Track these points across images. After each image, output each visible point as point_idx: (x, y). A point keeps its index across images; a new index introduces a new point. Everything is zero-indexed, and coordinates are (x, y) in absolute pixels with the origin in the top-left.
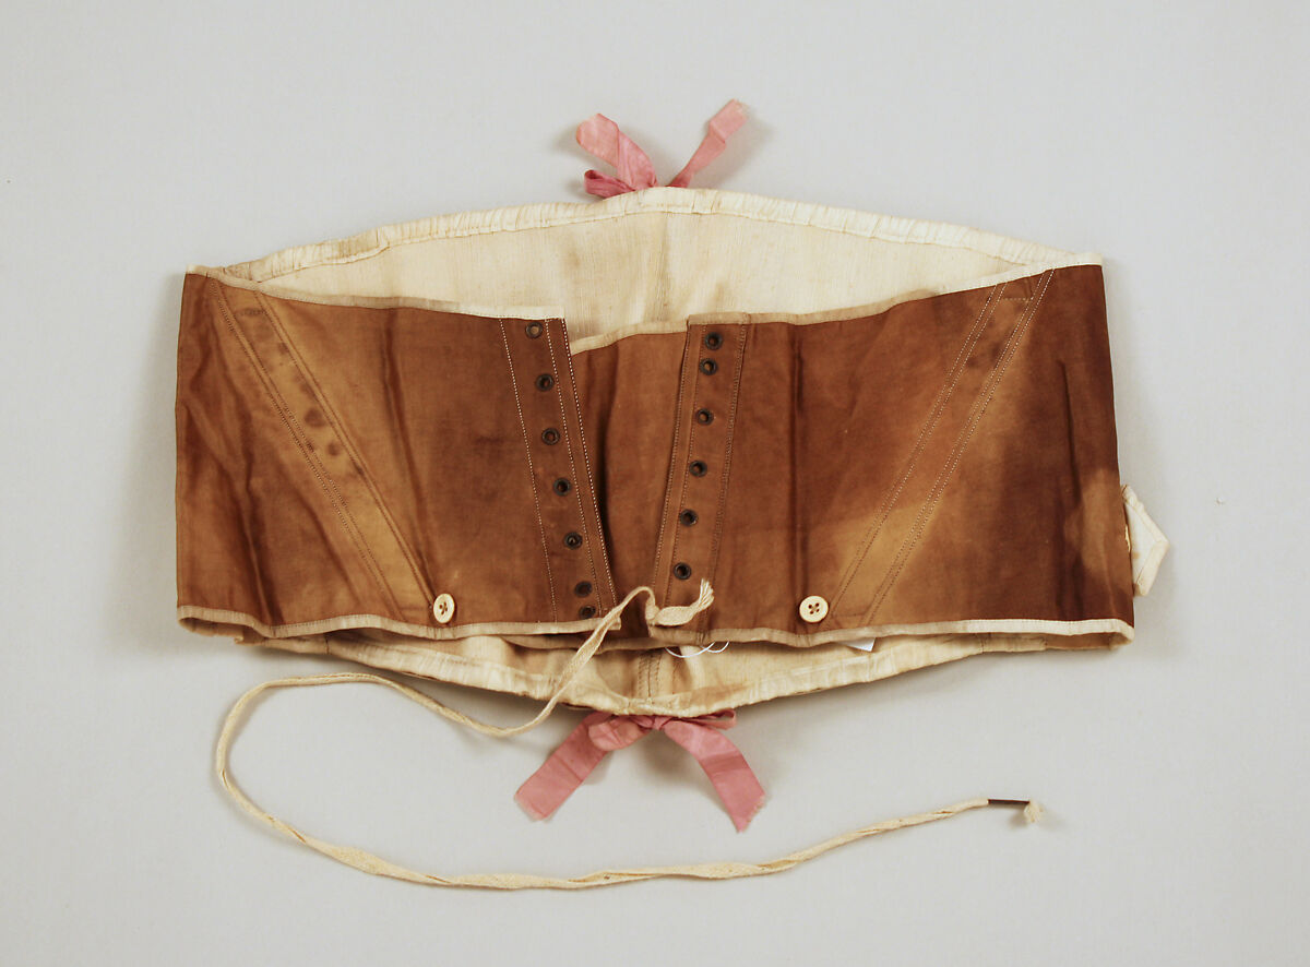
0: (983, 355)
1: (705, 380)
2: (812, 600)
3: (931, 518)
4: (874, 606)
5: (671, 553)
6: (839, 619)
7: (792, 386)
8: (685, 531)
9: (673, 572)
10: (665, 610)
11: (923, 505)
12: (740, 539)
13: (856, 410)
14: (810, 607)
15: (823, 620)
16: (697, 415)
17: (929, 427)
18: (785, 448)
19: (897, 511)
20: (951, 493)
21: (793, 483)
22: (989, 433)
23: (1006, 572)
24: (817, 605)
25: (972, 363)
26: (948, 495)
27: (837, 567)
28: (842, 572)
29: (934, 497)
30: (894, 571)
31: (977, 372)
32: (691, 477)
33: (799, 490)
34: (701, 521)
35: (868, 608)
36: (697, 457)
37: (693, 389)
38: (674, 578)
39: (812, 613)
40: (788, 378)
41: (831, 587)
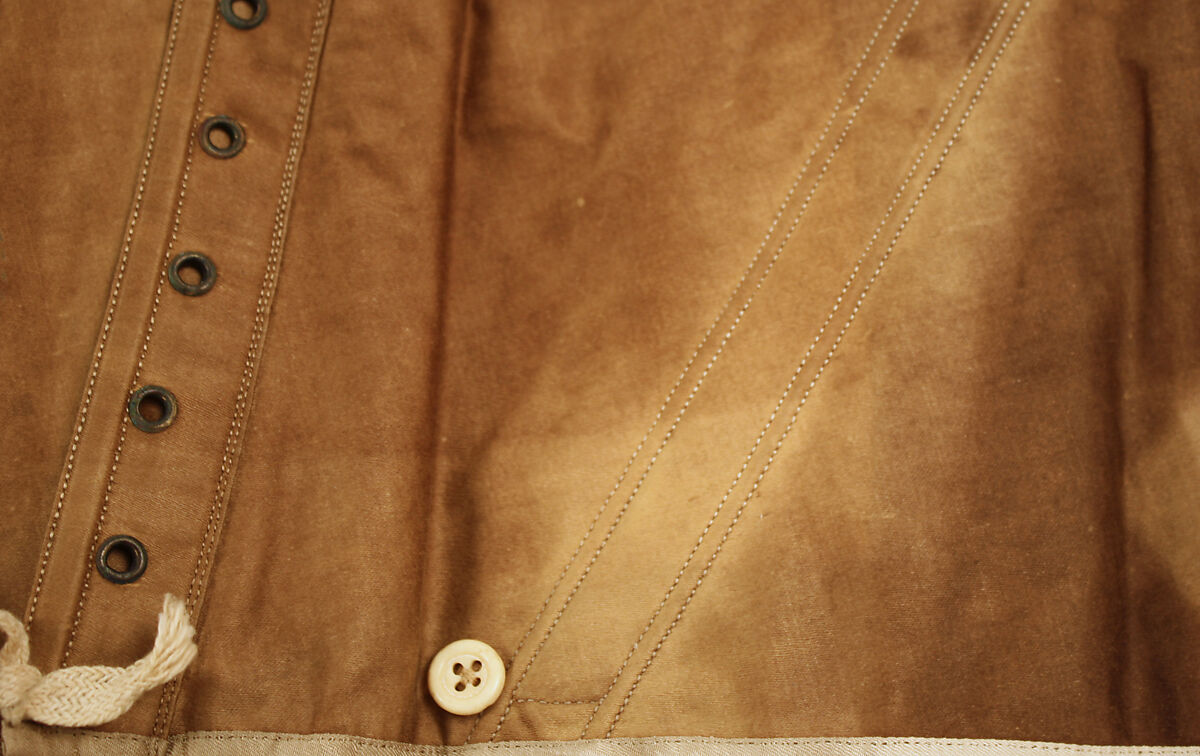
0: (939, 28)
1: (231, 44)
2: (465, 650)
3: (792, 443)
4: (630, 677)
5: (93, 509)
6: (532, 708)
7: (453, 77)
8: (138, 446)
9: (92, 561)
10: (62, 676)
11: (770, 409)
12: (294, 473)
13: (610, 148)
14: (458, 668)
15: (488, 710)
16: (200, 133)
17: (794, 201)
18: (423, 230)
19: (703, 421)
20: (845, 381)
21: (438, 329)
22: (951, 229)
23: (984, 606)
24: (477, 665)
25: (911, 47)
26: (838, 385)
27: (536, 561)
28: (549, 576)
29: (800, 388)
30: (686, 586)
31: (925, 70)
32: (171, 294)
33: (452, 345)
34: (187, 415)
35: (611, 684)
36: (190, 244)
37: (197, 64)
38: (97, 578)
39: (460, 687)
40: (443, 51)
41: (517, 615)
